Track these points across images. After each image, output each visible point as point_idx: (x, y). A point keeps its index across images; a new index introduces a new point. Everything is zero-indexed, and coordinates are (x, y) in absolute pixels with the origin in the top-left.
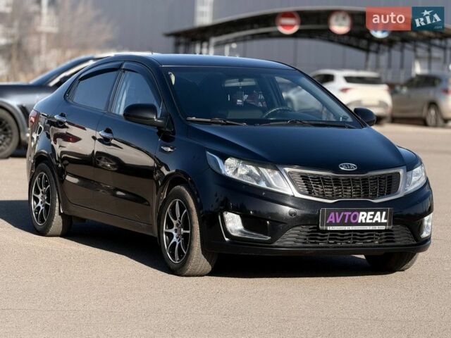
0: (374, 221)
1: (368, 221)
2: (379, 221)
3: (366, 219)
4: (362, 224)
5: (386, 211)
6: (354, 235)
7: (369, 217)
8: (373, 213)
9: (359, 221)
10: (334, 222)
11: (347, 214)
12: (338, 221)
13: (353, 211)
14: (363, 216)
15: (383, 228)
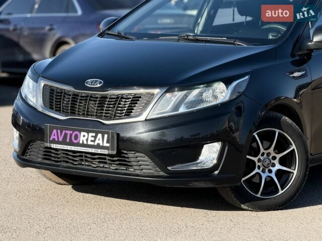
0: (96, 144)
1: (90, 143)
2: (101, 144)
3: (87, 140)
4: (83, 145)
5: (108, 133)
6: (86, 157)
7: (90, 139)
8: (94, 134)
9: (81, 142)
10: (56, 140)
11: (69, 132)
12: (61, 139)
13: (74, 130)
14: (85, 137)
15: (106, 152)
